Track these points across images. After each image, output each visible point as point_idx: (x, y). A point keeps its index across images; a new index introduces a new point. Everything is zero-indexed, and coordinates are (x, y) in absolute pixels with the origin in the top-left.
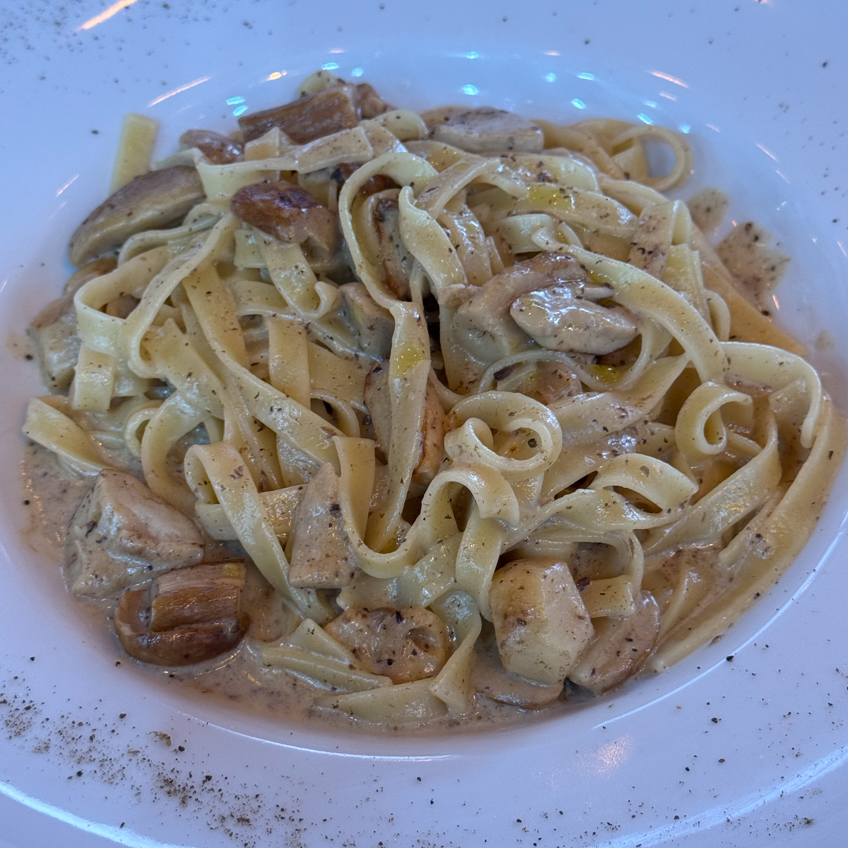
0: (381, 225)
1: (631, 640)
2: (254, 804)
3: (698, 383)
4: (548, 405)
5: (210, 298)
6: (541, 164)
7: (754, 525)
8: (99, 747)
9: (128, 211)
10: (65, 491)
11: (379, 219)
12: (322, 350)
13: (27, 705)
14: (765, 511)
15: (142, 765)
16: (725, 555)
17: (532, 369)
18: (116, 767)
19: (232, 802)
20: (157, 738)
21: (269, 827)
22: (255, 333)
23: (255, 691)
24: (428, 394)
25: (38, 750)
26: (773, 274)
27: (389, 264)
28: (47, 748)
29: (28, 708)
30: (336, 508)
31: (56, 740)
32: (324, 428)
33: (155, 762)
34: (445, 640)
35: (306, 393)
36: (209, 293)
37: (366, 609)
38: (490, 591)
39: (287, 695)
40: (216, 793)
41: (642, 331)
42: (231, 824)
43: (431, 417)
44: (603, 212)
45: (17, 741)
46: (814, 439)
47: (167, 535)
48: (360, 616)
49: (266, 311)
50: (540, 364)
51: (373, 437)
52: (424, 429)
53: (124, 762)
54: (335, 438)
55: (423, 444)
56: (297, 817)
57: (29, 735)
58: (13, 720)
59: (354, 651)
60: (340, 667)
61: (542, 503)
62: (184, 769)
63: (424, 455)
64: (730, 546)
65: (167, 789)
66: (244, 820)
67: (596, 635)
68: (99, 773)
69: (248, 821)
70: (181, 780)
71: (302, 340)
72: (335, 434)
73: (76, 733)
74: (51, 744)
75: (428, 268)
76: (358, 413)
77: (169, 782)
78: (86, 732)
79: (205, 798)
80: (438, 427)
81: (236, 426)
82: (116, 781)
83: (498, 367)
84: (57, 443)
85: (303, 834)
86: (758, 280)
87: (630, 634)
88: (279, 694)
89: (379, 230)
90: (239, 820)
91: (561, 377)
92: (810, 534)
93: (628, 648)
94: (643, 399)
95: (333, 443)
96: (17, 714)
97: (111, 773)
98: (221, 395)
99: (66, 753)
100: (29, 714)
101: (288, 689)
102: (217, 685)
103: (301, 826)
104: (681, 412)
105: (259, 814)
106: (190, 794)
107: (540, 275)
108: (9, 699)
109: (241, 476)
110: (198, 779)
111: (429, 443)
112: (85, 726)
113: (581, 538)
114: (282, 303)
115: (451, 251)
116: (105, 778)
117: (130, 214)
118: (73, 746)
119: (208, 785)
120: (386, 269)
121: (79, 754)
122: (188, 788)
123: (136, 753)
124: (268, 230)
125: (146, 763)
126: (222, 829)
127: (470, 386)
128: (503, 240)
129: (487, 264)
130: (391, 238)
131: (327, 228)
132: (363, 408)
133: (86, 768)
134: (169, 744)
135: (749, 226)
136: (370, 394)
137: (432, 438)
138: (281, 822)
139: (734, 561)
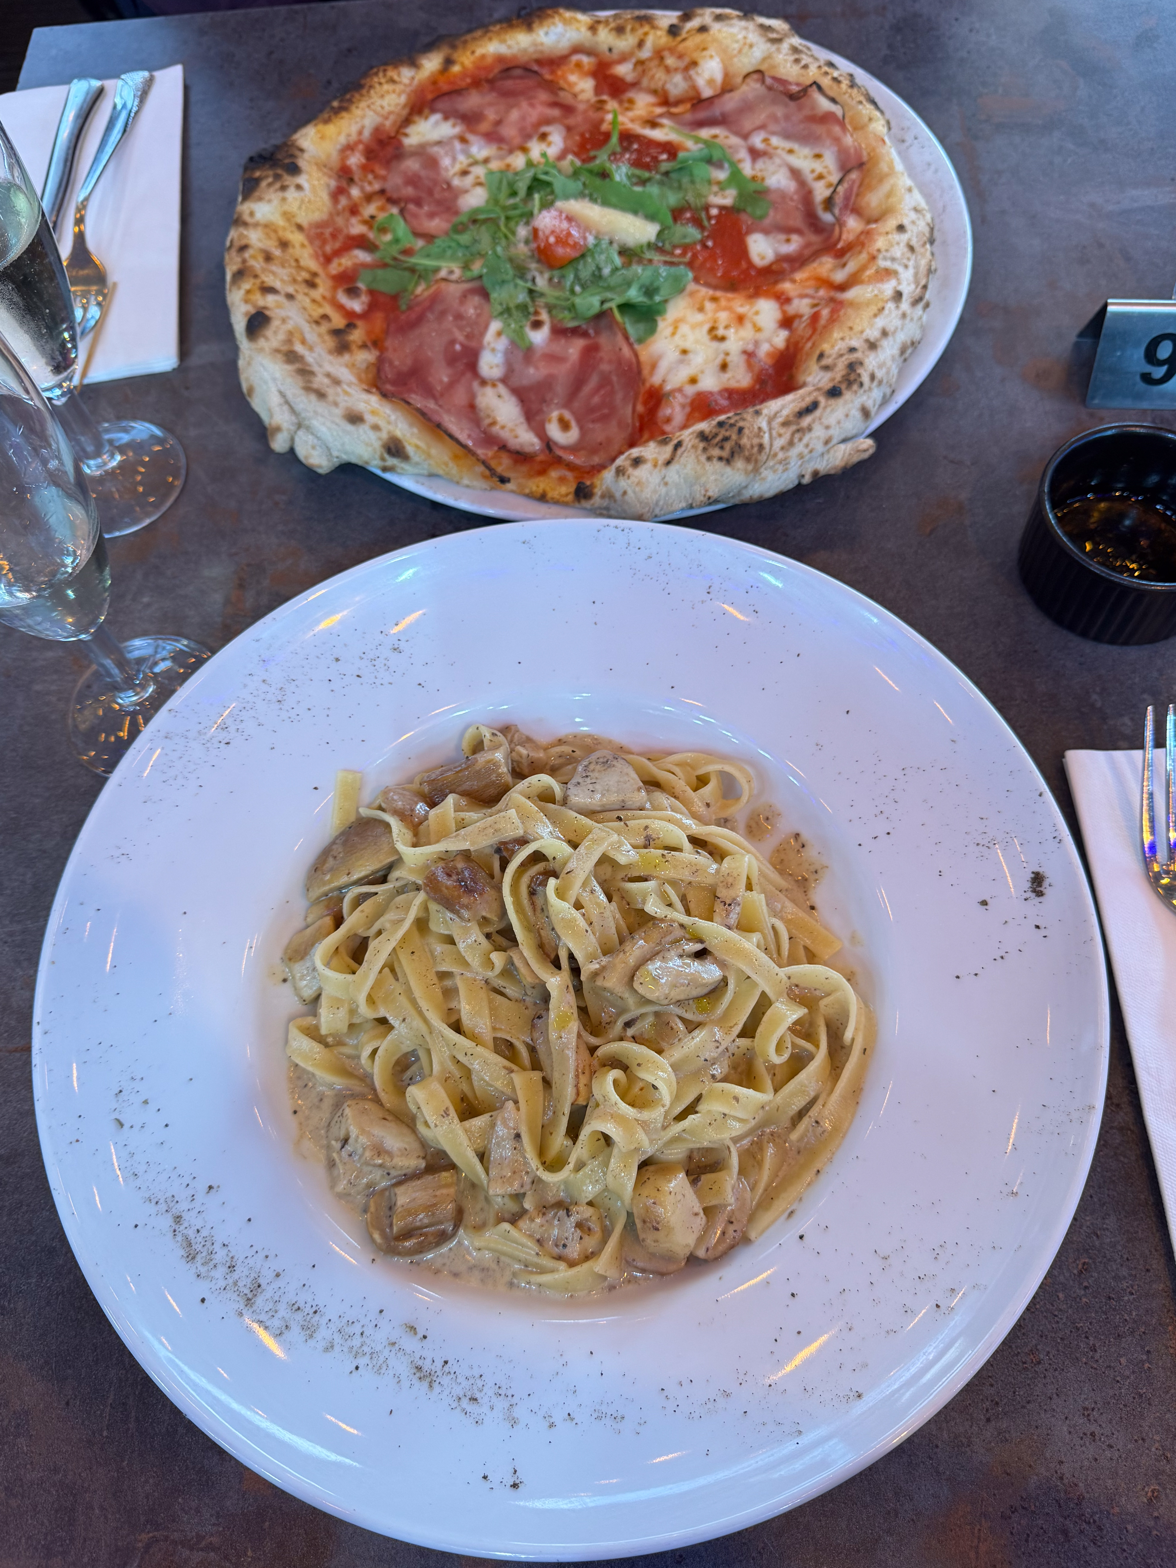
0: (534, 897)
1: (732, 1223)
2: (480, 1383)
3: (770, 1004)
4: (664, 1054)
5: (414, 957)
6: (646, 827)
7: (813, 1112)
8: (368, 1341)
9: (347, 872)
10: (321, 1100)
11: (532, 893)
12: (499, 997)
13: (314, 1309)
14: (820, 1102)
15: (399, 1354)
16: (794, 1136)
17: (651, 1019)
18: (382, 1359)
19: (465, 1383)
20: (408, 1329)
21: (491, 1404)
22: (448, 983)
23: (471, 1268)
24: (578, 1048)
25: (326, 1350)
26: (816, 876)
27: (542, 932)
28: (332, 1347)
29: (315, 1312)
30: (518, 1136)
31: (338, 1339)
32: (505, 1067)
33: (408, 1351)
34: (602, 1223)
35: (488, 1035)
36: (413, 953)
37: (544, 1207)
38: (632, 1200)
39: (494, 1271)
40: (452, 1375)
41: (727, 974)
42: (465, 1403)
43: (581, 1066)
44: (694, 869)
45: (311, 1342)
46: (853, 1040)
47: (400, 1150)
48: (541, 1215)
49: (455, 969)
50: (657, 1014)
51: (541, 1070)
52: (577, 1076)
53: (386, 1353)
54: (513, 1075)
55: (576, 1086)
56: (509, 1393)
57: (318, 1336)
58: (306, 1324)
59: (538, 1241)
60: (529, 1254)
61: (664, 1128)
62: (429, 1355)
63: (578, 1094)
64: (798, 1127)
65: (418, 1375)
66: (474, 1399)
67: (708, 1221)
68: (370, 1366)
69: (476, 1400)
70: (427, 1366)
71: (483, 994)
72: (512, 1071)
73: (350, 1330)
74: (335, 1343)
75: (570, 946)
76: (527, 1045)
77: (419, 1369)
78: (357, 1329)
79: (445, 1380)
80: (587, 1072)
81: (442, 1064)
82: (383, 1371)
83: (626, 1017)
84: (312, 1065)
85: (515, 1408)
86: (805, 880)
87: (731, 1217)
88: (488, 1269)
89: (533, 904)
90: (470, 1399)
91: (672, 1028)
92: (853, 1115)
93: (731, 1228)
94: (731, 1027)
95: (512, 1079)
96: (309, 1317)
97: (378, 1365)
98: (428, 1038)
99: (346, 1349)
100: (317, 1317)
101: (494, 1266)
102: (444, 1265)
103: (514, 1401)
104: (758, 1031)
105: (483, 1393)
106: (435, 1379)
107: (652, 945)
108: (302, 1305)
109: (448, 1115)
110: (439, 1363)
111: (581, 1085)
112: (356, 1323)
113: (692, 1146)
114: (466, 964)
115: (587, 931)
116: (375, 1370)
117: (348, 874)
118: (349, 1343)
119: (446, 1368)
120: (540, 935)
121: (355, 1348)
122: (433, 1373)
123: (394, 1344)
124: (453, 911)
125: (401, 1352)
126: (459, 1409)
127: (607, 1026)
128: (623, 897)
129: (614, 930)
130: (542, 910)
131: (495, 905)
132: (530, 1042)
133: (362, 1361)
134: (416, 1334)
135: (797, 836)
136: (536, 1035)
137: (583, 1080)
138: (500, 1398)
139: (800, 1139)
